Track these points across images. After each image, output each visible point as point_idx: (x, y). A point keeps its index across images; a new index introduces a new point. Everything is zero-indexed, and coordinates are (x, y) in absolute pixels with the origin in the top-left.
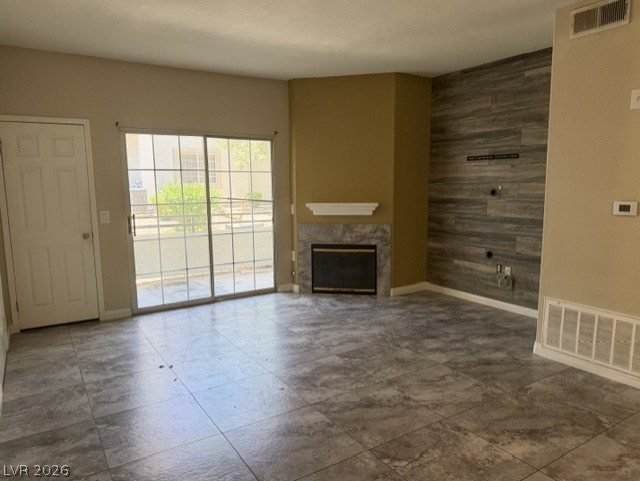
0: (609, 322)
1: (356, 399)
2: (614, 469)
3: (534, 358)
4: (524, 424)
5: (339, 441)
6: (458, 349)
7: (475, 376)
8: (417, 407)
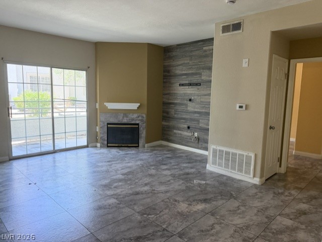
0: (236, 154)
1: (130, 192)
2: (236, 211)
3: (207, 171)
4: (202, 197)
5: (124, 210)
6: (175, 169)
7: (183, 180)
8: (158, 193)
